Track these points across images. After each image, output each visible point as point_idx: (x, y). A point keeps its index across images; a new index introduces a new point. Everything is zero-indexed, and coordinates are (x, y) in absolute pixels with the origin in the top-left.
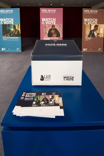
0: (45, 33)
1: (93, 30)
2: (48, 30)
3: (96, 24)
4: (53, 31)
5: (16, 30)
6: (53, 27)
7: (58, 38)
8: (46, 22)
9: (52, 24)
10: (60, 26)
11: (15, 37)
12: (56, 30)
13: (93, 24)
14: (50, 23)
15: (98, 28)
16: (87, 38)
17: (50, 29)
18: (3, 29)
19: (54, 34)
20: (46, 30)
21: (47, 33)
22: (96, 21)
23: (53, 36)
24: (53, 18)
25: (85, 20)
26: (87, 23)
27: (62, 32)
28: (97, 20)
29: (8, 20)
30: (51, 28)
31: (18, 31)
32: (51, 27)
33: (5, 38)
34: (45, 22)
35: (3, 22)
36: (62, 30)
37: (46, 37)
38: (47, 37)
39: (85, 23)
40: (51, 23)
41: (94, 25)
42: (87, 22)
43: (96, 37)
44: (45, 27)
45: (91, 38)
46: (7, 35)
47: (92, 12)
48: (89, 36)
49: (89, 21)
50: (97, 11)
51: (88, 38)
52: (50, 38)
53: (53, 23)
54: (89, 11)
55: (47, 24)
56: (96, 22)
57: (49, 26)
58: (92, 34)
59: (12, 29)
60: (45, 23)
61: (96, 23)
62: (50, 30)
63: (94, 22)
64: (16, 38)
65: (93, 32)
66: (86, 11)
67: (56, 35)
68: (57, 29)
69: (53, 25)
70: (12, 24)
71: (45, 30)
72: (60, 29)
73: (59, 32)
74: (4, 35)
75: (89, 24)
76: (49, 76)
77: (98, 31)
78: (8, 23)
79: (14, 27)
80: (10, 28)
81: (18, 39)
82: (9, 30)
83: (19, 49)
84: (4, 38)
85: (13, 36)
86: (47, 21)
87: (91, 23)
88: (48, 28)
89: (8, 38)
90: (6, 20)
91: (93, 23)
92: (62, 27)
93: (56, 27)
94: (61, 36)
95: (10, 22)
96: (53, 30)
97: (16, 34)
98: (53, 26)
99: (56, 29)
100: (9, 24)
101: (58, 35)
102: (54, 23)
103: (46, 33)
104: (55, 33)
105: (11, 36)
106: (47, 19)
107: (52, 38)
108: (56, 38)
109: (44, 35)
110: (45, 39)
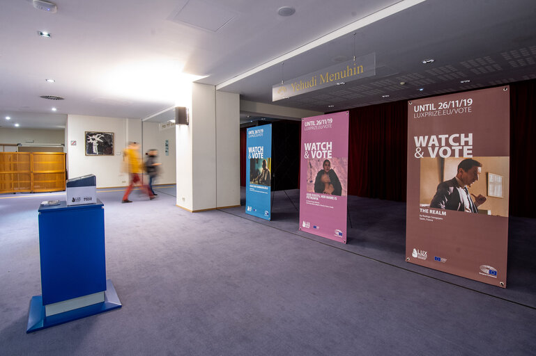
0: (309, 182)
1: (454, 182)
3: (466, 156)
4: (325, 178)
5: (266, 171)
6: (326, 167)
7: (336, 198)
9: (325, 157)
10: (341, 163)
11: (263, 185)
12: (332, 173)
13: (453, 154)
14: (319, 154)
15: (476, 173)
16: (426, 211)
19: (327, 185)
20: (311, 174)
21: (314, 182)
22: (467, 143)
23: (326, 190)
24: (326, 142)
25: (420, 141)
26: (427, 154)
27: (347, 180)
28: (470, 138)
29: (257, 149)
31: (269, 172)
32: (322, 165)
33: (253, 186)
35: (251, 154)
36: (347, 176)
37: (312, 193)
39: (418, 154)
40: (323, 153)
41: (458, 161)
42: (425, 150)
43: (468, 211)
44: (310, 165)
45: (444, 213)
46: (255, 181)
47: (448, 107)
48: (436, 207)
49: (433, 147)
50: (470, 102)
51: (431, 211)
52: (318, 195)
53: (327, 154)
54: (432, 107)
55: (313, 157)
56: (465, 148)
57: (317, 164)
58: (447, 196)
59: (261, 169)
60: (310, 156)
61: (466, 152)
62: (321, 173)
63: (457, 149)
65: (455, 191)
66: (421, 108)
67: (331, 189)
68: (335, 170)
69: (327, 161)
71: (309, 174)
72: (342, 173)
73: (340, 179)
75: (433, 156)
77: (477, 188)
78: (256, 156)
79: (264, 166)
80: (259, 166)
81: (267, 190)
83: (267, 214)
85: (261, 184)
86: (314, 151)
87: (445, 152)
88: (316, 170)
90: (255, 149)
91: (453, 151)
92: (347, 167)
93: (332, 168)
94: (344, 193)
95: (259, 154)
96: (327, 173)
97: (265, 179)
98: (327, 163)
99: (332, 170)
100: (258, 159)
101: (337, 192)
102: (329, 154)
103: (311, 182)
104: (329, 183)
105: (259, 184)
106: (314, 144)
107: (323, 196)
108: (332, 198)
109: (308, 186)
110: (309, 196)
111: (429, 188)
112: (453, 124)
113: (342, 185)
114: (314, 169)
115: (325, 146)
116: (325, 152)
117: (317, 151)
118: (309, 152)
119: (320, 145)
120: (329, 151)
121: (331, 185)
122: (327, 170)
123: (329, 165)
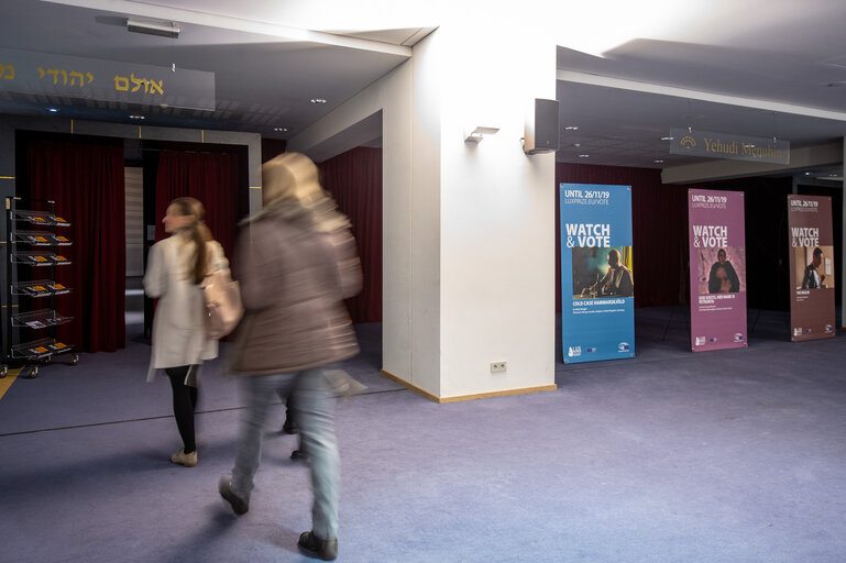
0: (701, 279)
1: (812, 267)
4: (721, 273)
5: (619, 269)
6: (721, 259)
8: (703, 239)
10: (737, 252)
11: (614, 297)
12: (728, 267)
14: (712, 242)
15: (820, 258)
18: (574, 269)
19: (723, 281)
20: (704, 269)
21: (708, 279)
22: (816, 235)
23: (722, 289)
24: (720, 225)
25: (795, 232)
26: (799, 244)
27: (745, 273)
28: (818, 232)
29: (592, 228)
31: (626, 272)
32: (716, 257)
33: (582, 303)
35: (575, 238)
36: (744, 267)
37: (706, 295)
39: (795, 244)
40: (717, 241)
42: (797, 240)
43: (818, 287)
44: (702, 256)
46: (587, 292)
48: (804, 288)
49: (802, 237)
53: (721, 242)
55: (705, 245)
56: (816, 239)
57: (710, 255)
58: (809, 279)
60: (702, 244)
62: (715, 267)
64: (619, 301)
65: (813, 272)
67: (728, 285)
68: (731, 262)
69: (722, 250)
70: (605, 246)
71: (700, 269)
72: (738, 262)
74: (577, 291)
75: (802, 245)
78: (591, 242)
80: (600, 262)
81: (623, 305)
82: (597, 271)
83: (626, 347)
84: (577, 304)
85: (607, 295)
86: (705, 236)
87: (807, 242)
89: (591, 303)
90: (586, 229)
91: (811, 242)
92: (744, 258)
93: (728, 259)
94: (743, 288)
95: (599, 238)
96: (722, 266)
97: (617, 285)
98: (722, 253)
99: (729, 263)
100: (596, 248)
101: (734, 289)
102: (724, 242)
103: (704, 279)
104: (726, 279)
105: (600, 296)
106: (705, 228)
107: (720, 297)
108: (729, 297)
109: (700, 286)
110: (702, 300)
111: (799, 273)
112: (809, 220)
114: (707, 262)
115: (719, 231)
116: (719, 239)
117: (710, 237)
118: (700, 238)
119: (713, 230)
120: (723, 239)
121: (728, 281)
122: (722, 263)
123: (725, 256)
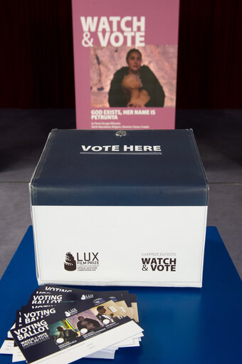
0: (95, 89)
2: (112, 77)
4: (131, 81)
6: (132, 62)
7: (153, 112)
8: (100, 35)
9: (129, 44)
10: (164, 53)
12: (145, 73)
14: (117, 39)
17: (119, 67)
19: (135, 93)
20: (100, 75)
21: (107, 89)
23: (133, 101)
24: (132, 16)
27: (175, 82)
30: (125, 64)
32: (124, 59)
34: (94, 35)
36: (175, 75)
37: (103, 109)
38: (107, 105)
40: (125, 38)
44: (97, 58)
52: (118, 111)
53: (133, 38)
55: (104, 43)
57: (112, 57)
60: (97, 42)
62: (120, 75)
67: (145, 98)
68: (152, 68)
69: (134, 51)
71: (94, 77)
72: (165, 69)
73: (162, 81)
76: (92, 257)
86: (104, 32)
88: (111, 67)
92: (175, 61)
93: (145, 62)
94: (170, 101)
96: (135, 72)
98: (133, 54)
99: (146, 69)
101: (156, 100)
102: (138, 39)
103: (101, 89)
104: (140, 89)
106: (104, 19)
107: (128, 112)
108: (146, 112)
109: (93, 97)
110: (96, 115)
113: (166, 89)
114: (106, 67)
115: (129, 24)
116: (129, 35)
117: (112, 32)
119: (119, 23)
120: (138, 34)
121: (144, 92)
122: (134, 68)
123: (140, 58)
